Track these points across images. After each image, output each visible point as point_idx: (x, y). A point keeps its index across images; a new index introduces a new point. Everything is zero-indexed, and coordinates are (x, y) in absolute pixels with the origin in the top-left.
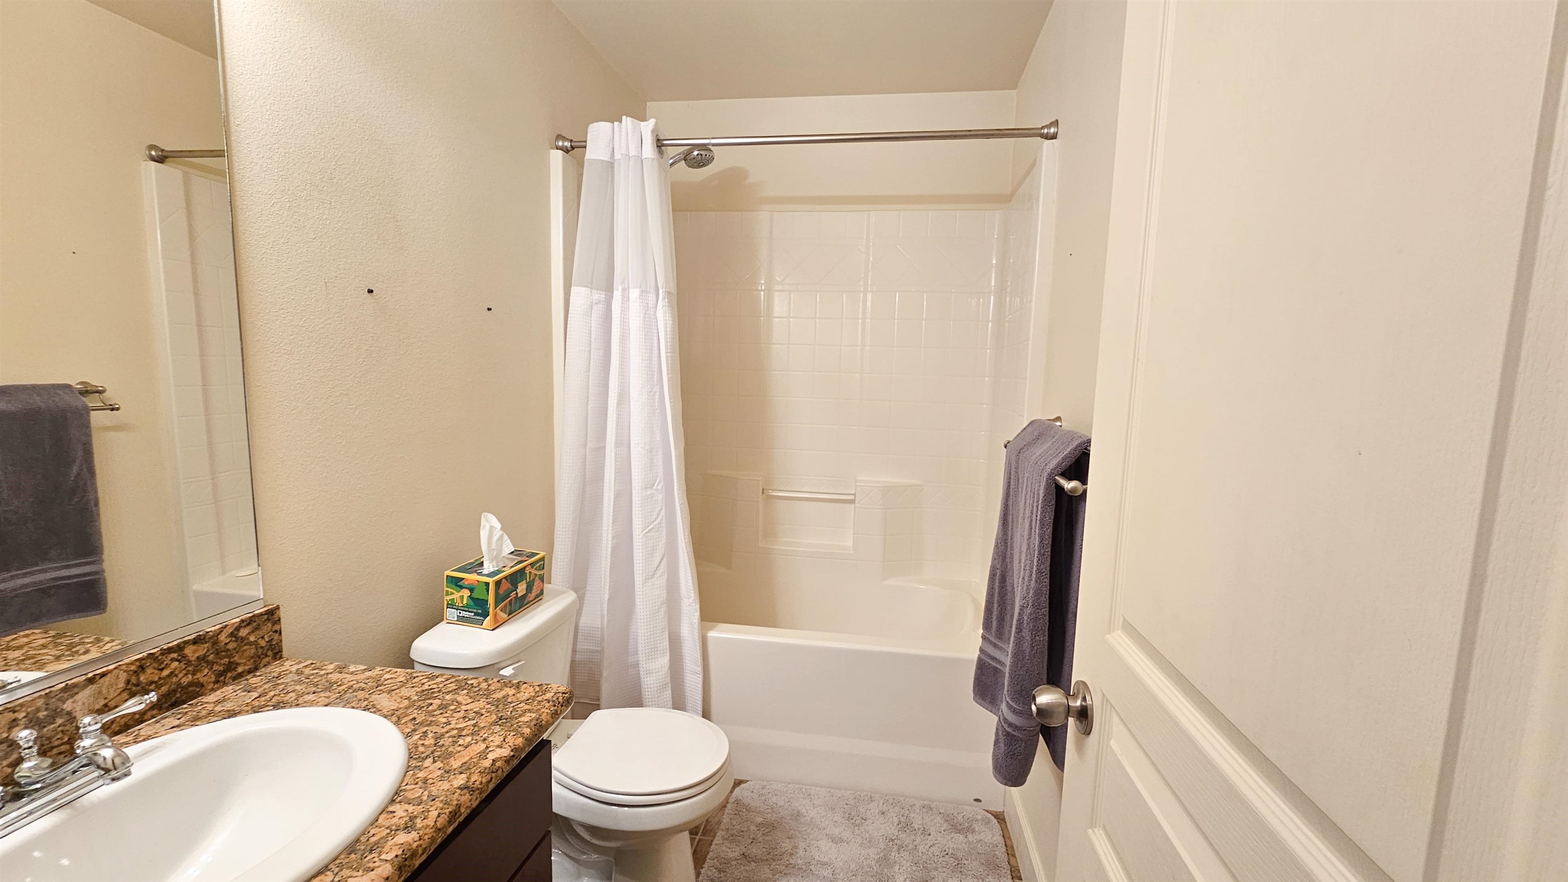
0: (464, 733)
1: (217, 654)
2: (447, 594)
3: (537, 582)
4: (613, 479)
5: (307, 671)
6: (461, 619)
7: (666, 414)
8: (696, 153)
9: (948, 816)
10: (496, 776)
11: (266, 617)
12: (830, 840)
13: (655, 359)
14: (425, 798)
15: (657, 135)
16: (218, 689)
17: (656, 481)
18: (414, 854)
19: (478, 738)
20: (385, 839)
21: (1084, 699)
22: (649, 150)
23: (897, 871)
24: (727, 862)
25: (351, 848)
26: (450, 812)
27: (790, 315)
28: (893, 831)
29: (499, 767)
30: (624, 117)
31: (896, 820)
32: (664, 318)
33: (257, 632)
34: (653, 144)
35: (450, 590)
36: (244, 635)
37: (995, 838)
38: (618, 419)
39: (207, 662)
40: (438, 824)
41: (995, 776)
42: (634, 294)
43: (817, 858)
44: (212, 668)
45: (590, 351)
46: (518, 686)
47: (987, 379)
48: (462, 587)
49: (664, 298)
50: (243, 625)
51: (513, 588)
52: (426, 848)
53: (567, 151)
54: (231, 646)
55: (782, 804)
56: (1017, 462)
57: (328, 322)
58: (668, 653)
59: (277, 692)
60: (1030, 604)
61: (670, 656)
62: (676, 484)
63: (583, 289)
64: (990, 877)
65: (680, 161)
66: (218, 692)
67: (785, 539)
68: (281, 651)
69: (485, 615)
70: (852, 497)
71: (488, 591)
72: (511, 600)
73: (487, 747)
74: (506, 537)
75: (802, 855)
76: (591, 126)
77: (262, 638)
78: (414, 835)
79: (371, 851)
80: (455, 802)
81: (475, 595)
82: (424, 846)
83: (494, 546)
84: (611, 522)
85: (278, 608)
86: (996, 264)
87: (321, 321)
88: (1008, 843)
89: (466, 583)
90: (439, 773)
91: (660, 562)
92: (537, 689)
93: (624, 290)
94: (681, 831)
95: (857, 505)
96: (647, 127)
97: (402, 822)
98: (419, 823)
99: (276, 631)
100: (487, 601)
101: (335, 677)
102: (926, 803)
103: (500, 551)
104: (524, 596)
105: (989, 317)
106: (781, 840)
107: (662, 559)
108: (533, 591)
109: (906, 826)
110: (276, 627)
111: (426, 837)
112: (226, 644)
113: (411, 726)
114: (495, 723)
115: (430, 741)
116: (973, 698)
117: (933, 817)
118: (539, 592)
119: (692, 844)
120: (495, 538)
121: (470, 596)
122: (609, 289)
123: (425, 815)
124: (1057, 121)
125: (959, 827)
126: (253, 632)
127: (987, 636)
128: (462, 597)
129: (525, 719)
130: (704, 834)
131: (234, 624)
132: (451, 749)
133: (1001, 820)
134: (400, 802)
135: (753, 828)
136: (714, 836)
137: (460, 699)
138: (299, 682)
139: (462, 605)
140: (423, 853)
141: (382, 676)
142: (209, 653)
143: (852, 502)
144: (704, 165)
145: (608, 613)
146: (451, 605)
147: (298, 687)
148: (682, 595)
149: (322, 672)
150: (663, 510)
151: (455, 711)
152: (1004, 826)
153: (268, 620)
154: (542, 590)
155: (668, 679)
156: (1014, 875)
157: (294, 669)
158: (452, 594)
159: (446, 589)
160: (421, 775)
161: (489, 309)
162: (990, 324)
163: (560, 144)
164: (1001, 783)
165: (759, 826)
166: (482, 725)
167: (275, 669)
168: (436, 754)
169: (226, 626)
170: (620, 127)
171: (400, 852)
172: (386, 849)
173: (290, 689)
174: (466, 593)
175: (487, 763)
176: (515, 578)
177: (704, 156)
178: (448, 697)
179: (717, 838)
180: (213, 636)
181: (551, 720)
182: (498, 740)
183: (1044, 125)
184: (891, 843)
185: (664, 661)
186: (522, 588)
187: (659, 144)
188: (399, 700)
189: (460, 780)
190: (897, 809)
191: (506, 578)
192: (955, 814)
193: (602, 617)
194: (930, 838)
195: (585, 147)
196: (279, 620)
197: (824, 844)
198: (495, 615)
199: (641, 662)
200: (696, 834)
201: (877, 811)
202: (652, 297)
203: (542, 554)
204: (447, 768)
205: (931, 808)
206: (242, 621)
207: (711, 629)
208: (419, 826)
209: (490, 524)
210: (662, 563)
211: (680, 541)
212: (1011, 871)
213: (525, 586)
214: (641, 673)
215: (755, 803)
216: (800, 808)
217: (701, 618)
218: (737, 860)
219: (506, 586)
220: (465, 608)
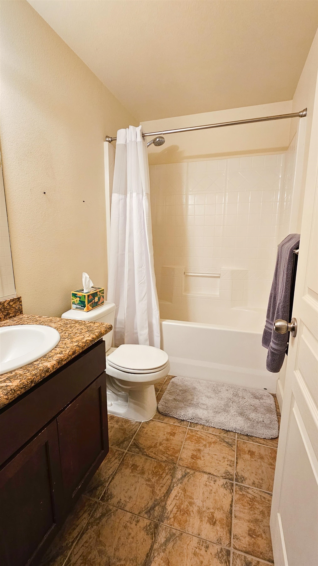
0: (77, 333)
1: (4, 309)
2: (72, 300)
3: (102, 298)
4: (128, 264)
5: (30, 317)
6: (77, 308)
7: (146, 240)
8: (158, 140)
9: (253, 393)
10: (87, 345)
11: (17, 299)
12: (206, 397)
13: (142, 219)
14: (65, 347)
15: (142, 132)
16: (5, 320)
17: (143, 265)
18: (62, 360)
19: (82, 335)
20: (54, 355)
21: (294, 324)
22: (139, 138)
23: (231, 409)
24: (168, 400)
25: (45, 356)
26: (73, 351)
27: (195, 203)
28: (231, 396)
29: (88, 342)
30: (130, 126)
31: (232, 393)
32: (145, 203)
33: (15, 304)
34: (141, 135)
35: (73, 298)
36: (11, 304)
37: (271, 402)
38: (129, 243)
39: (1, 311)
40: (69, 354)
41: (267, 369)
42: (134, 195)
43: (201, 402)
44: (3, 313)
45: (119, 218)
46: (94, 323)
47: (276, 226)
48: (77, 297)
49: (145, 196)
50: (11, 301)
51: (94, 299)
52: (66, 359)
53: (110, 142)
54: (8, 307)
55: (189, 384)
56: (281, 250)
57: (32, 203)
58: (148, 328)
59: (22, 322)
60: (282, 302)
61: (149, 330)
62: (150, 266)
63: (116, 194)
64: (268, 414)
65: (152, 143)
66: (5, 321)
67: (192, 292)
68: (22, 311)
69: (85, 307)
70: (219, 275)
71: (85, 298)
72: (93, 303)
73: (84, 337)
74: (91, 281)
75: (196, 401)
76: (118, 131)
77: (17, 306)
78: (62, 355)
79: (50, 358)
80: (74, 349)
81: (81, 300)
82: (65, 359)
83: (87, 284)
84: (127, 280)
85: (21, 297)
86: (281, 177)
87: (30, 203)
88: (277, 404)
89: (78, 296)
90: (70, 342)
91: (145, 295)
92: (101, 324)
93: (131, 193)
94: (151, 384)
95: (221, 278)
96: (138, 129)
97: (59, 352)
98: (63, 352)
99: (20, 305)
100: (85, 302)
101: (38, 319)
102: (244, 388)
103: (89, 286)
104: (97, 302)
105: (278, 200)
106: (188, 395)
107: (145, 294)
108: (100, 301)
109: (236, 395)
110: (21, 303)
111: (66, 356)
112: (7, 306)
113: (61, 331)
114: (87, 331)
115: (67, 334)
116: (262, 345)
117: (247, 393)
118: (102, 301)
119: (156, 394)
120: (87, 281)
121: (79, 300)
122: (126, 194)
123: (65, 351)
124: (306, 108)
125: (257, 397)
126: (14, 304)
127: (268, 320)
128: (77, 300)
129: (97, 331)
130: (160, 392)
131: (8, 300)
132: (73, 337)
133: (275, 396)
134: (58, 348)
135: (178, 391)
136: (164, 393)
137: (76, 325)
138: (28, 320)
139: (77, 303)
140: (65, 361)
141: (52, 319)
142: (2, 308)
143: (219, 277)
144: (161, 145)
145: (126, 313)
146: (74, 303)
147: (27, 321)
148: (153, 308)
149: (35, 318)
150: (146, 276)
151: (74, 328)
152: (275, 399)
153: (18, 301)
154: (103, 301)
155: (148, 338)
156: (278, 415)
157: (26, 316)
158: (74, 299)
159: (72, 298)
160: (64, 342)
161: (84, 201)
162: (278, 203)
163: (107, 139)
164: (269, 371)
165: (180, 390)
166: (83, 332)
167: (21, 316)
168: (69, 338)
169: (6, 301)
170: (129, 130)
171: (58, 359)
172: (54, 357)
173: (25, 321)
174: (78, 299)
175: (84, 340)
176: (94, 295)
177: (161, 140)
178: (72, 325)
179: (165, 393)
180: (3, 303)
181: (105, 333)
182: (88, 335)
183: (301, 111)
184: (230, 400)
185: (146, 331)
186: (96, 299)
187: (143, 136)
188: (58, 325)
189: (76, 344)
190: (233, 389)
191: (91, 294)
192: (256, 393)
193: (125, 314)
194: (245, 400)
195: (116, 140)
196: (21, 301)
197: (204, 398)
198: (88, 307)
199: (138, 332)
200: (158, 391)
201: (225, 389)
202: (141, 196)
203: (103, 288)
204: (72, 341)
205: (246, 390)
206: (11, 300)
207: (163, 321)
208: (63, 353)
209: (85, 276)
210: (145, 296)
211: (152, 287)
212: (277, 413)
213: (97, 299)
214: (139, 335)
215: (180, 383)
216: (195, 386)
217: (160, 317)
218: (172, 400)
219: (91, 297)
220: (78, 304)
